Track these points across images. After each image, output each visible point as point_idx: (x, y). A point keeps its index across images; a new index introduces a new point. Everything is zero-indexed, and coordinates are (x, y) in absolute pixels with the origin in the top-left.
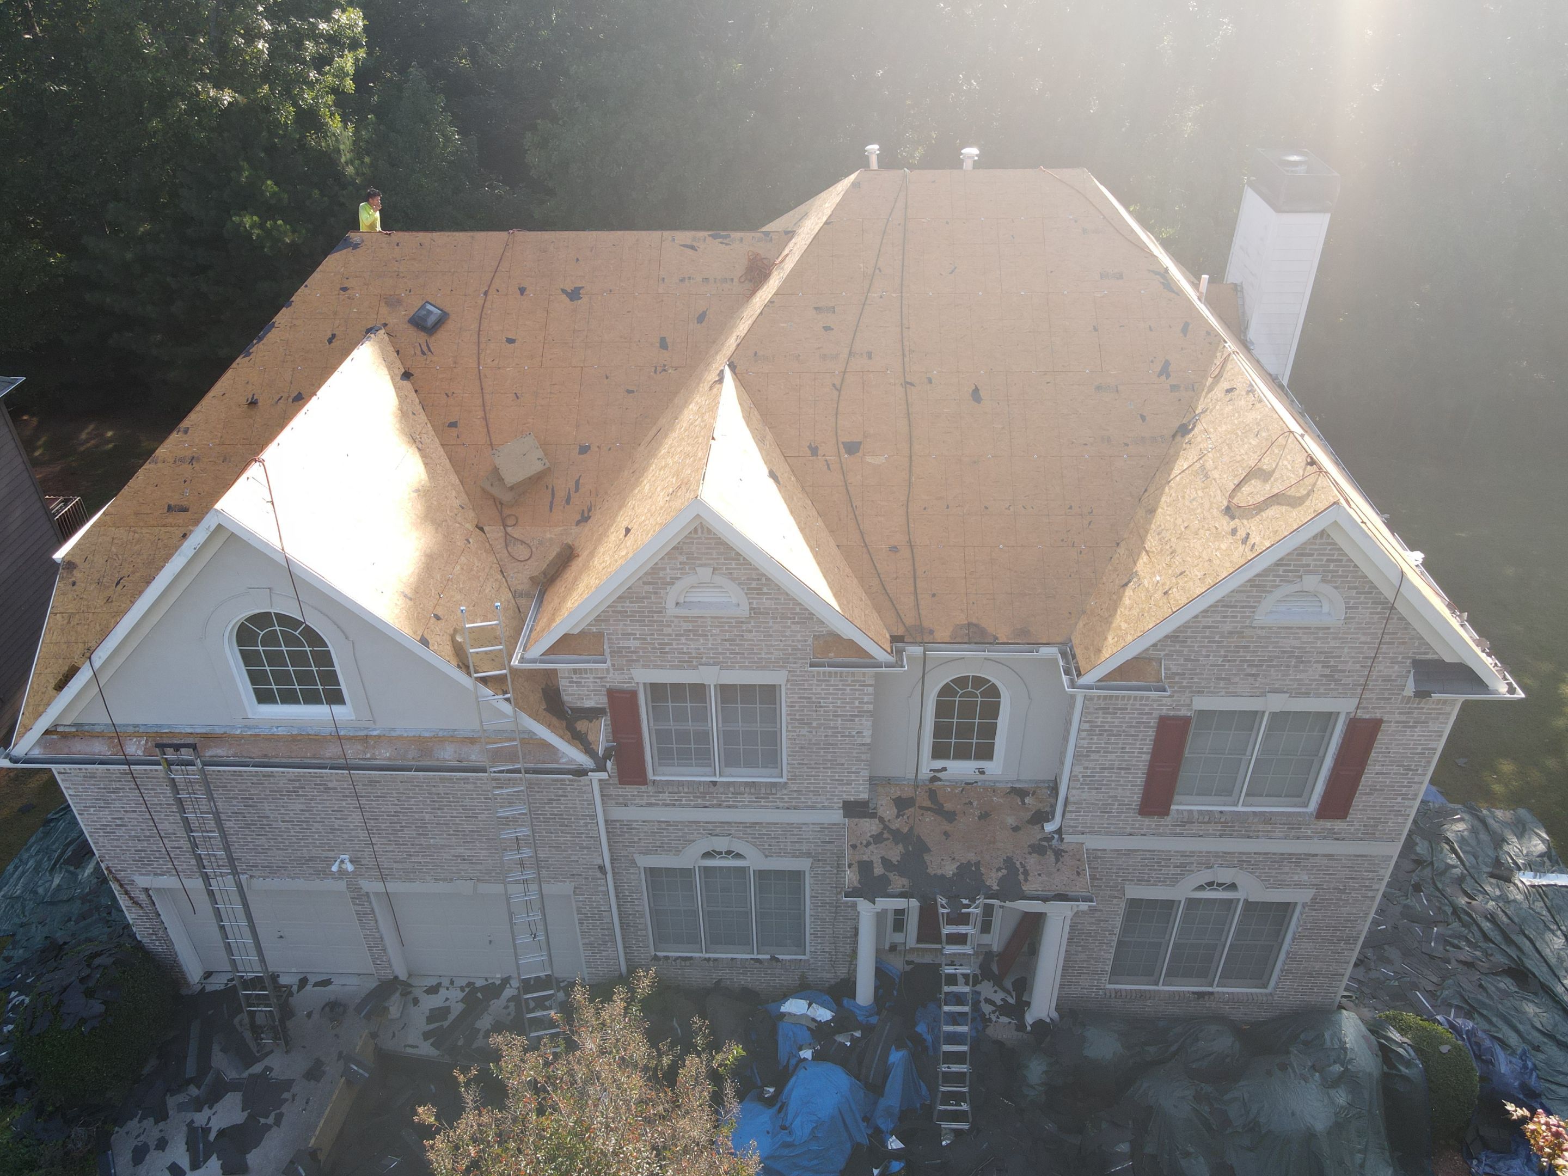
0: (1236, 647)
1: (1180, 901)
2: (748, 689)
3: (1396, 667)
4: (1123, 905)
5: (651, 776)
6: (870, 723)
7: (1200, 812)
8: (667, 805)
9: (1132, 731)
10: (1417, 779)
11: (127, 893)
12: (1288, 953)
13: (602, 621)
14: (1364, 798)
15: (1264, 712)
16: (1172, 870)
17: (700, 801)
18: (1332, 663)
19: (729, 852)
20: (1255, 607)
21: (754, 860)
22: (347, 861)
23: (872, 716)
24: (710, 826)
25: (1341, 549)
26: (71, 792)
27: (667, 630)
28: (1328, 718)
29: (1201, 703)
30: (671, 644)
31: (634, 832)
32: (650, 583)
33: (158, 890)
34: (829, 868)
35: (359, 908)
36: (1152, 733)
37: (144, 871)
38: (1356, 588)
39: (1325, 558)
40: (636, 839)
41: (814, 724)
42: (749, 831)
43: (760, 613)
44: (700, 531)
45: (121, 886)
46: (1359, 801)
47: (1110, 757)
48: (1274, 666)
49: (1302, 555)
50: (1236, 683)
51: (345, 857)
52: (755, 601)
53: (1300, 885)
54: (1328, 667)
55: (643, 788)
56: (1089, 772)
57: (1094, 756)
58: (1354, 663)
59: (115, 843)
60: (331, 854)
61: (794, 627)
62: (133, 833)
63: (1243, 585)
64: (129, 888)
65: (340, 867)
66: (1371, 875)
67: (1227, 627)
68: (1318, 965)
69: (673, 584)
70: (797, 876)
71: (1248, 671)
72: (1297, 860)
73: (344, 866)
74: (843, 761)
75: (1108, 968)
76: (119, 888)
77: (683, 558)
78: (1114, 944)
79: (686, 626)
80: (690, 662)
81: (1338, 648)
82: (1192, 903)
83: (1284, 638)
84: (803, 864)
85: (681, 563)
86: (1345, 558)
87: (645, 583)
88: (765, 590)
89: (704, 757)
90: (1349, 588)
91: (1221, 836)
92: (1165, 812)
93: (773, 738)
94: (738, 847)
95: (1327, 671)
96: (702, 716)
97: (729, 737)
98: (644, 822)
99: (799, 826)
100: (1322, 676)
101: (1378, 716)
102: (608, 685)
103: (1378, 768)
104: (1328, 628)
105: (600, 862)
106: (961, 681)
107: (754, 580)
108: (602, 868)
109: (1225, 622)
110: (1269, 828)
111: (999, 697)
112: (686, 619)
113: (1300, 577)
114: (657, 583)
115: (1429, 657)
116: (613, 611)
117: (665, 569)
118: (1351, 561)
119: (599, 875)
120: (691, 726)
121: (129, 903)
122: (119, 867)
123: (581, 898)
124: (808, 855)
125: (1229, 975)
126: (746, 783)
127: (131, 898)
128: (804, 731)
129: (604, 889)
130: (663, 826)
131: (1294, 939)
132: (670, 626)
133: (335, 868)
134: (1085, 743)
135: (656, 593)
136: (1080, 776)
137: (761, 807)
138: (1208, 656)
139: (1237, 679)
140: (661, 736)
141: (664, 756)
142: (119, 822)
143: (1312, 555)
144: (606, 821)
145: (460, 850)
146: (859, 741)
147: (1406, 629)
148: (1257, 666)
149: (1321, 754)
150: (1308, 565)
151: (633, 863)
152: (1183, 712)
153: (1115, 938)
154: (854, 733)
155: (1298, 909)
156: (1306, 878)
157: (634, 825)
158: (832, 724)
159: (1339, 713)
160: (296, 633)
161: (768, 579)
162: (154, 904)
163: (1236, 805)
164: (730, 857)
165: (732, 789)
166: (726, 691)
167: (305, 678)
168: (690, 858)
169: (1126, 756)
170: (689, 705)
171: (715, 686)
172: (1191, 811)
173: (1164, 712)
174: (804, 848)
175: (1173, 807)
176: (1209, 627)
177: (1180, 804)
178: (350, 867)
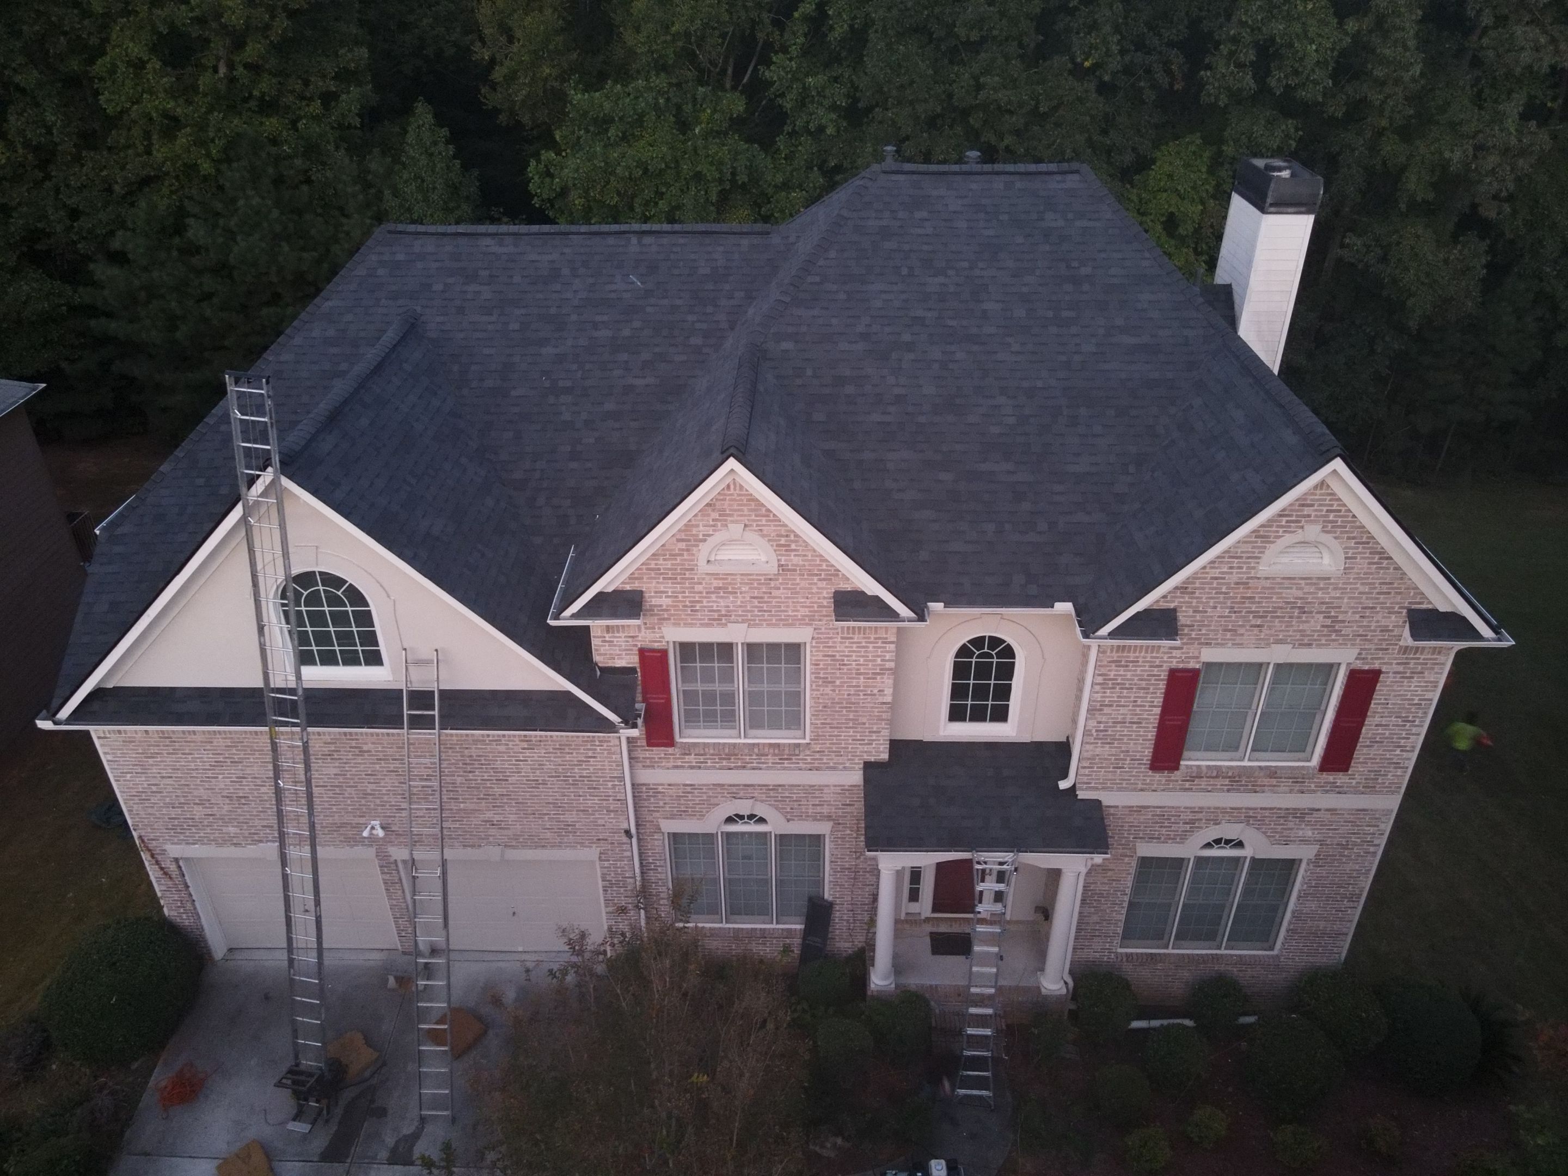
0: (1243, 598)
1: (1189, 859)
2: (774, 647)
3: (1393, 617)
4: (1134, 864)
5: (678, 739)
6: (891, 681)
7: (1208, 767)
8: (692, 768)
9: (1143, 684)
10: (1414, 730)
11: (157, 863)
12: (1293, 912)
13: (636, 579)
14: (1365, 750)
15: (1269, 664)
16: (1182, 827)
17: (725, 763)
18: (1333, 614)
19: (751, 817)
20: (1259, 558)
21: (776, 825)
22: (378, 827)
23: (893, 674)
24: (734, 790)
25: (1339, 500)
26: (109, 757)
27: (698, 588)
28: (1328, 669)
29: (1210, 655)
30: (702, 602)
31: (660, 796)
32: (682, 540)
33: (187, 860)
34: (848, 832)
35: (387, 877)
36: (1162, 686)
37: (176, 840)
38: (1354, 538)
39: (1325, 509)
40: (661, 803)
41: (838, 683)
42: (772, 794)
43: (789, 570)
44: (732, 487)
45: (153, 856)
46: (1360, 753)
47: (1122, 710)
48: (1278, 617)
49: (1303, 505)
50: (1242, 635)
51: (376, 823)
52: (783, 558)
53: (1304, 841)
54: (1329, 617)
55: (670, 750)
56: (1102, 727)
57: (1106, 710)
58: (1354, 613)
59: (150, 810)
60: (362, 820)
61: (820, 584)
62: (168, 800)
63: (1247, 536)
64: (159, 858)
65: (371, 834)
66: (1372, 830)
67: (1234, 578)
68: (1322, 924)
69: (705, 540)
70: (817, 839)
71: (1253, 622)
72: (1300, 815)
73: (374, 832)
74: (864, 720)
75: (1120, 930)
76: (150, 858)
77: (715, 515)
78: (1126, 905)
79: (716, 583)
80: (720, 619)
81: (1338, 598)
82: (1200, 861)
83: (1287, 588)
84: (823, 828)
85: (713, 520)
86: (1343, 509)
87: (678, 540)
88: (793, 546)
89: (729, 718)
90: (1349, 538)
91: (1228, 791)
92: (1176, 768)
93: (796, 698)
94: (760, 811)
95: (1328, 622)
96: (728, 676)
97: (753, 698)
98: (669, 785)
99: (821, 788)
100: (1323, 626)
101: (1376, 666)
102: (639, 644)
103: (1377, 720)
104: (1329, 579)
105: (625, 826)
106: (978, 642)
107: (782, 536)
108: (628, 833)
109: (1232, 573)
110: (1274, 781)
111: (1013, 656)
112: (715, 576)
113: (1302, 527)
114: (689, 540)
115: (1424, 606)
116: (647, 569)
117: (698, 526)
118: (1349, 511)
119: (625, 839)
120: (717, 687)
121: (160, 873)
122: (152, 836)
123: (606, 864)
124: (829, 818)
125: (1237, 937)
126: (771, 745)
127: (162, 869)
128: (828, 690)
129: (629, 854)
130: (689, 789)
131: (1299, 897)
132: (700, 583)
133: (365, 834)
134: (1098, 697)
135: (688, 550)
136: (1094, 731)
137: (784, 769)
138: (1215, 607)
139: (1241, 631)
140: (689, 696)
141: (691, 718)
142: (154, 788)
143: (1312, 505)
144: (633, 785)
145: (489, 815)
146: (881, 700)
147: (1402, 578)
148: (1261, 617)
149: (1323, 708)
150: (1309, 516)
151: (658, 829)
152: (1193, 665)
153: (1126, 899)
154: (875, 691)
155: (1303, 866)
156: (1310, 833)
157: (660, 789)
158: (854, 683)
159: (1339, 664)
160: (339, 593)
161: (796, 536)
162: (183, 875)
163: (1242, 760)
164: (752, 822)
165: (756, 750)
166: (753, 650)
167: (346, 638)
168: (712, 823)
169: (1138, 710)
170: (716, 665)
171: (742, 644)
172: (1198, 767)
173: (1174, 665)
174: (825, 810)
175: (1182, 763)
176: (1216, 578)
177: (1190, 759)
178: (380, 833)
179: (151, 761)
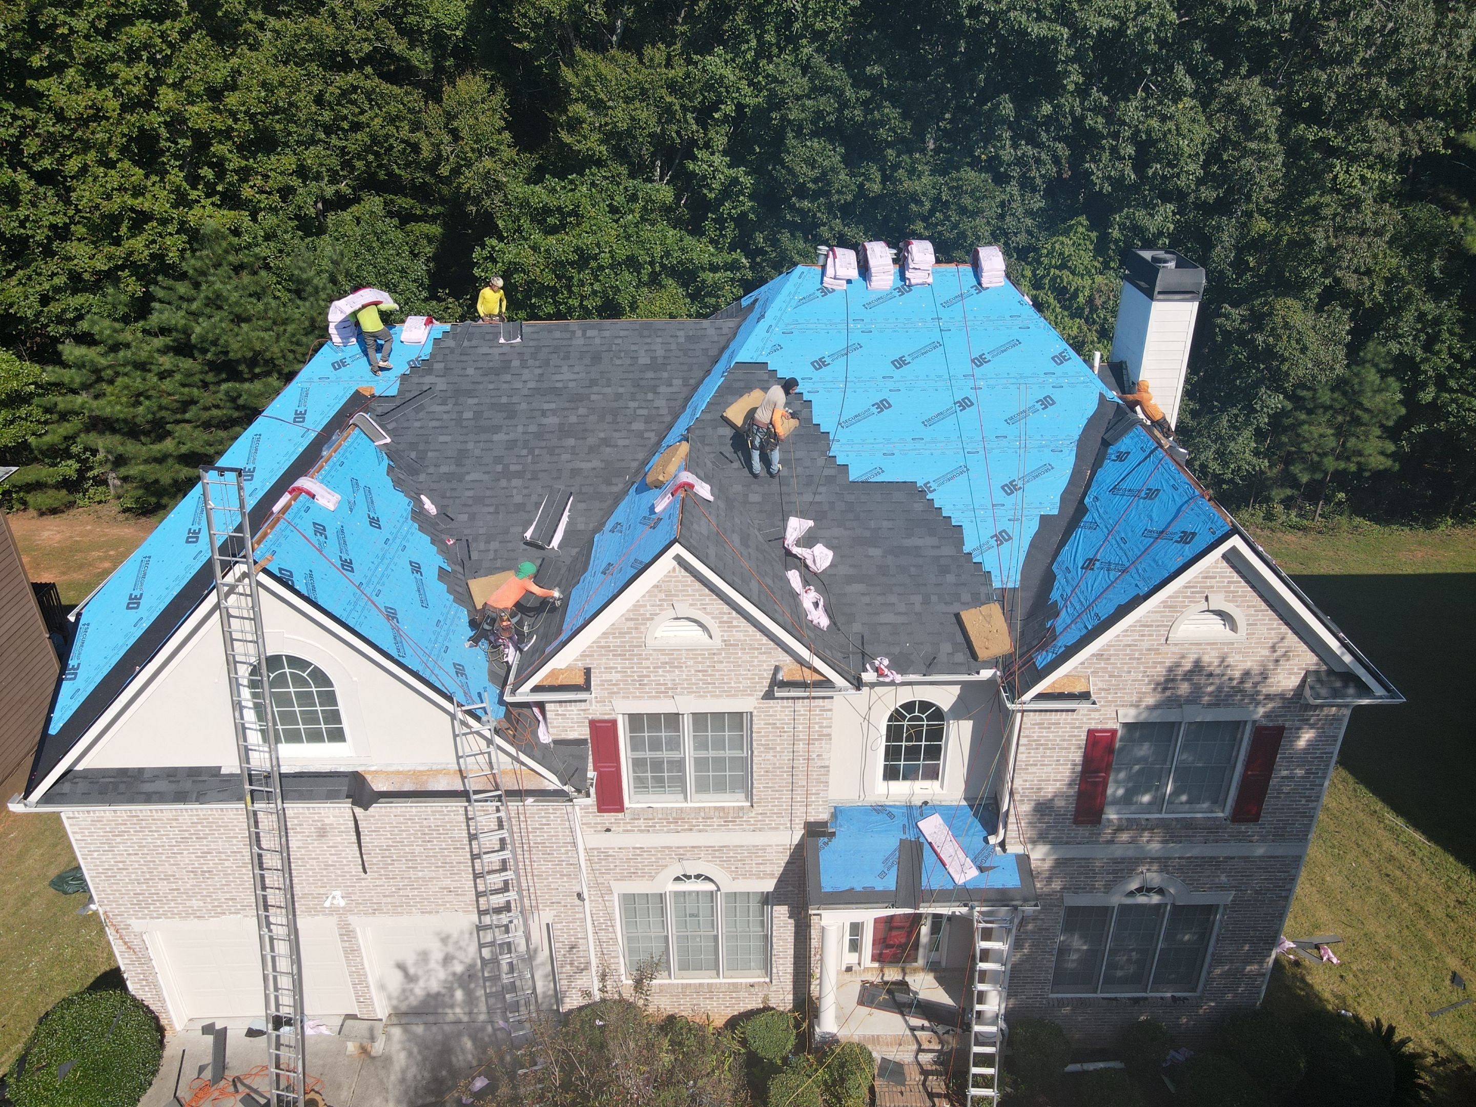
0: (1154, 663)
1: (1114, 908)
2: (717, 717)
3: (1293, 678)
4: (1062, 913)
5: (627, 804)
7: (1129, 820)
8: (641, 831)
9: (1065, 744)
10: (1318, 782)
11: (121, 938)
12: (1213, 955)
13: (587, 656)
14: (1272, 801)
15: (1180, 723)
16: (1106, 877)
17: (672, 826)
18: (1237, 676)
19: (698, 877)
21: (722, 883)
22: (339, 897)
24: (681, 851)
25: (1239, 572)
26: (79, 837)
27: (645, 663)
28: (1237, 727)
29: (1126, 716)
30: (649, 676)
31: (610, 859)
32: (631, 619)
34: (790, 888)
35: (347, 944)
36: (1081, 745)
37: (140, 914)
38: (1254, 606)
39: (1226, 580)
40: (612, 866)
41: (778, 749)
42: (717, 854)
43: (731, 645)
44: (677, 570)
45: (117, 931)
46: (1269, 803)
47: (1046, 769)
48: (1187, 680)
49: (1206, 577)
51: (337, 893)
52: (726, 634)
53: (1222, 887)
54: (1234, 679)
55: (620, 815)
56: (1028, 785)
57: (1032, 769)
58: (1257, 675)
59: (115, 887)
60: (322, 891)
61: (761, 657)
62: (133, 876)
63: (1158, 607)
64: (124, 932)
65: (332, 903)
66: (1283, 875)
67: (1145, 645)
68: (1241, 966)
69: (652, 619)
71: (1165, 685)
72: (1216, 863)
73: (335, 902)
74: (804, 783)
75: (1051, 977)
76: (114, 933)
77: (662, 596)
78: (1056, 953)
79: (663, 658)
80: (667, 691)
81: (1242, 661)
82: (1124, 908)
83: (1195, 653)
84: (766, 886)
85: (660, 600)
86: (1243, 580)
87: (627, 619)
88: (735, 623)
89: (676, 784)
90: (1248, 607)
91: (1148, 842)
92: (1097, 821)
93: (739, 763)
94: (707, 870)
95: (1234, 683)
96: (675, 744)
97: (700, 764)
98: (620, 849)
99: (764, 848)
100: (1229, 687)
101: (1281, 723)
102: (590, 717)
103: (1283, 772)
104: (1233, 644)
105: (579, 889)
106: (909, 706)
107: (725, 614)
108: (580, 895)
109: (1143, 640)
110: (1190, 832)
111: (943, 719)
112: (662, 651)
113: (1206, 598)
114: (638, 619)
115: (1321, 668)
116: (598, 647)
117: (645, 606)
119: (577, 902)
120: (665, 755)
121: (124, 948)
122: (117, 912)
123: (559, 926)
124: (772, 876)
125: (1161, 980)
126: (716, 808)
128: (770, 756)
129: (581, 916)
130: (638, 851)
131: (1218, 941)
132: (649, 659)
133: (327, 904)
134: (1023, 757)
135: (636, 628)
136: (1020, 789)
137: (729, 830)
138: (1130, 672)
139: (1155, 693)
140: (638, 764)
141: (640, 784)
143: (1215, 577)
144: (585, 849)
146: (819, 764)
148: (1172, 680)
149: (1232, 762)
150: (1212, 587)
151: (609, 890)
152: (1110, 725)
153: (1056, 947)
154: (814, 756)
155: (1221, 910)
156: (1226, 880)
157: (611, 852)
158: (794, 748)
159: (1246, 722)
160: (305, 675)
161: (738, 613)
162: (147, 949)
163: (1160, 812)
164: (699, 881)
165: (702, 814)
166: (699, 719)
168: (662, 883)
169: (1061, 768)
170: (663, 734)
171: (689, 714)
172: (1119, 820)
173: (1093, 726)
174: (769, 869)
175: (1104, 816)
176: (1129, 646)
177: (1110, 813)
178: (342, 903)
179: (118, 839)
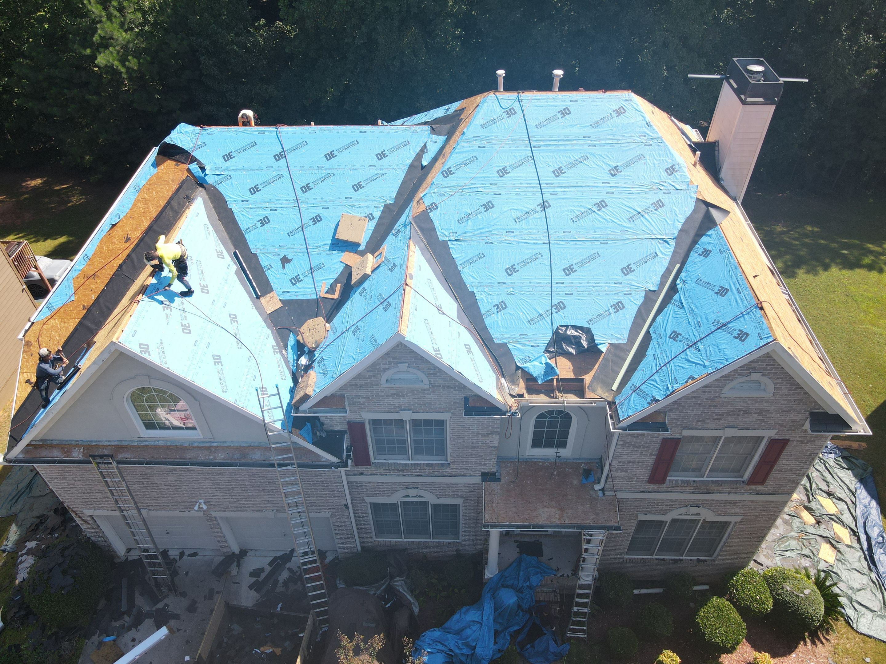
0: (710, 406)
1: (667, 521)
2: (428, 422)
3: (800, 415)
4: (636, 523)
6: (497, 437)
7: (682, 481)
9: (647, 446)
10: (805, 467)
11: (80, 517)
12: (725, 542)
13: (344, 389)
14: (775, 475)
16: (665, 507)
17: (401, 473)
18: (764, 414)
20: (722, 387)
21: (432, 499)
23: (499, 434)
24: (406, 484)
25: (775, 360)
28: (759, 439)
29: (687, 433)
30: (384, 400)
32: (371, 371)
33: (97, 516)
34: (473, 502)
36: (658, 446)
39: (765, 364)
40: (365, 490)
41: (466, 438)
42: (428, 486)
43: (436, 386)
44: (400, 346)
46: (772, 477)
47: (633, 457)
48: (730, 415)
49: (752, 362)
51: (202, 501)
52: (432, 380)
53: (735, 514)
55: (369, 467)
56: (621, 464)
57: (626, 457)
58: (776, 414)
59: (71, 495)
60: (193, 500)
61: (454, 392)
62: (80, 491)
66: (774, 509)
67: (706, 397)
68: (741, 548)
69: (385, 372)
70: (455, 507)
71: (716, 417)
72: (735, 503)
73: (201, 506)
74: (482, 455)
76: (75, 515)
77: (389, 359)
78: (630, 539)
79: (392, 392)
81: (768, 406)
83: (738, 402)
84: (459, 501)
85: (389, 362)
86: (777, 364)
87: (368, 371)
88: (438, 374)
90: (778, 378)
91: (693, 493)
92: (663, 481)
93: (442, 443)
94: (421, 493)
95: (761, 417)
96: (401, 432)
97: (417, 442)
99: (457, 484)
100: (757, 419)
102: (347, 420)
103: (784, 462)
105: (345, 502)
106: (550, 412)
107: (432, 369)
109: (704, 395)
110: (720, 489)
111: (571, 418)
112: (392, 389)
113: (750, 373)
114: (375, 371)
115: (820, 411)
116: (350, 385)
117: (380, 364)
118: (780, 365)
120: (395, 437)
121: (82, 521)
122: (74, 506)
123: (335, 519)
124: (462, 497)
125: (691, 551)
126: (427, 464)
128: (460, 441)
129: (348, 514)
130: (380, 484)
131: (729, 537)
132: (383, 392)
133: (196, 508)
134: (620, 451)
135: (374, 376)
136: (616, 466)
137: (435, 476)
138: (693, 410)
139: (708, 421)
140: (378, 442)
141: (380, 450)
142: (72, 486)
143: (758, 362)
144: (348, 482)
145: (266, 498)
146: (491, 445)
147: (808, 397)
148: (721, 415)
149: (752, 454)
150: (755, 367)
151: (364, 501)
152: (677, 436)
154: (488, 442)
156: (738, 511)
157: (364, 484)
158: (476, 438)
159: (764, 437)
160: (166, 396)
161: (440, 369)
162: (96, 521)
163: (703, 477)
164: (417, 497)
165: (419, 466)
166: (415, 423)
168: (396, 498)
169: (643, 457)
170: (394, 428)
171: (409, 421)
172: (677, 481)
173: (666, 438)
174: (459, 494)
175: (668, 478)
176: (695, 397)
177: (671, 476)
178: (205, 507)
